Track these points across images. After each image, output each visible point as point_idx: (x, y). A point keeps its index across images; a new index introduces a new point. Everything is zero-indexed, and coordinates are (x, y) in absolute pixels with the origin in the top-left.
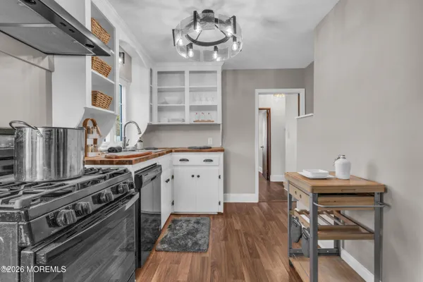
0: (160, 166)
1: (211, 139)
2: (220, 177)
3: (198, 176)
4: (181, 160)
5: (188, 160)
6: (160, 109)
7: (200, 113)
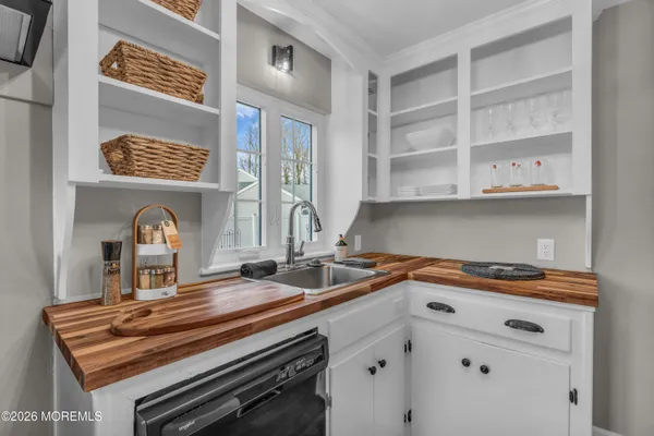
0: (325, 339)
1: (551, 242)
2: (573, 397)
3: (485, 370)
4: (431, 306)
5: (450, 310)
6: (398, 166)
7: (508, 164)
